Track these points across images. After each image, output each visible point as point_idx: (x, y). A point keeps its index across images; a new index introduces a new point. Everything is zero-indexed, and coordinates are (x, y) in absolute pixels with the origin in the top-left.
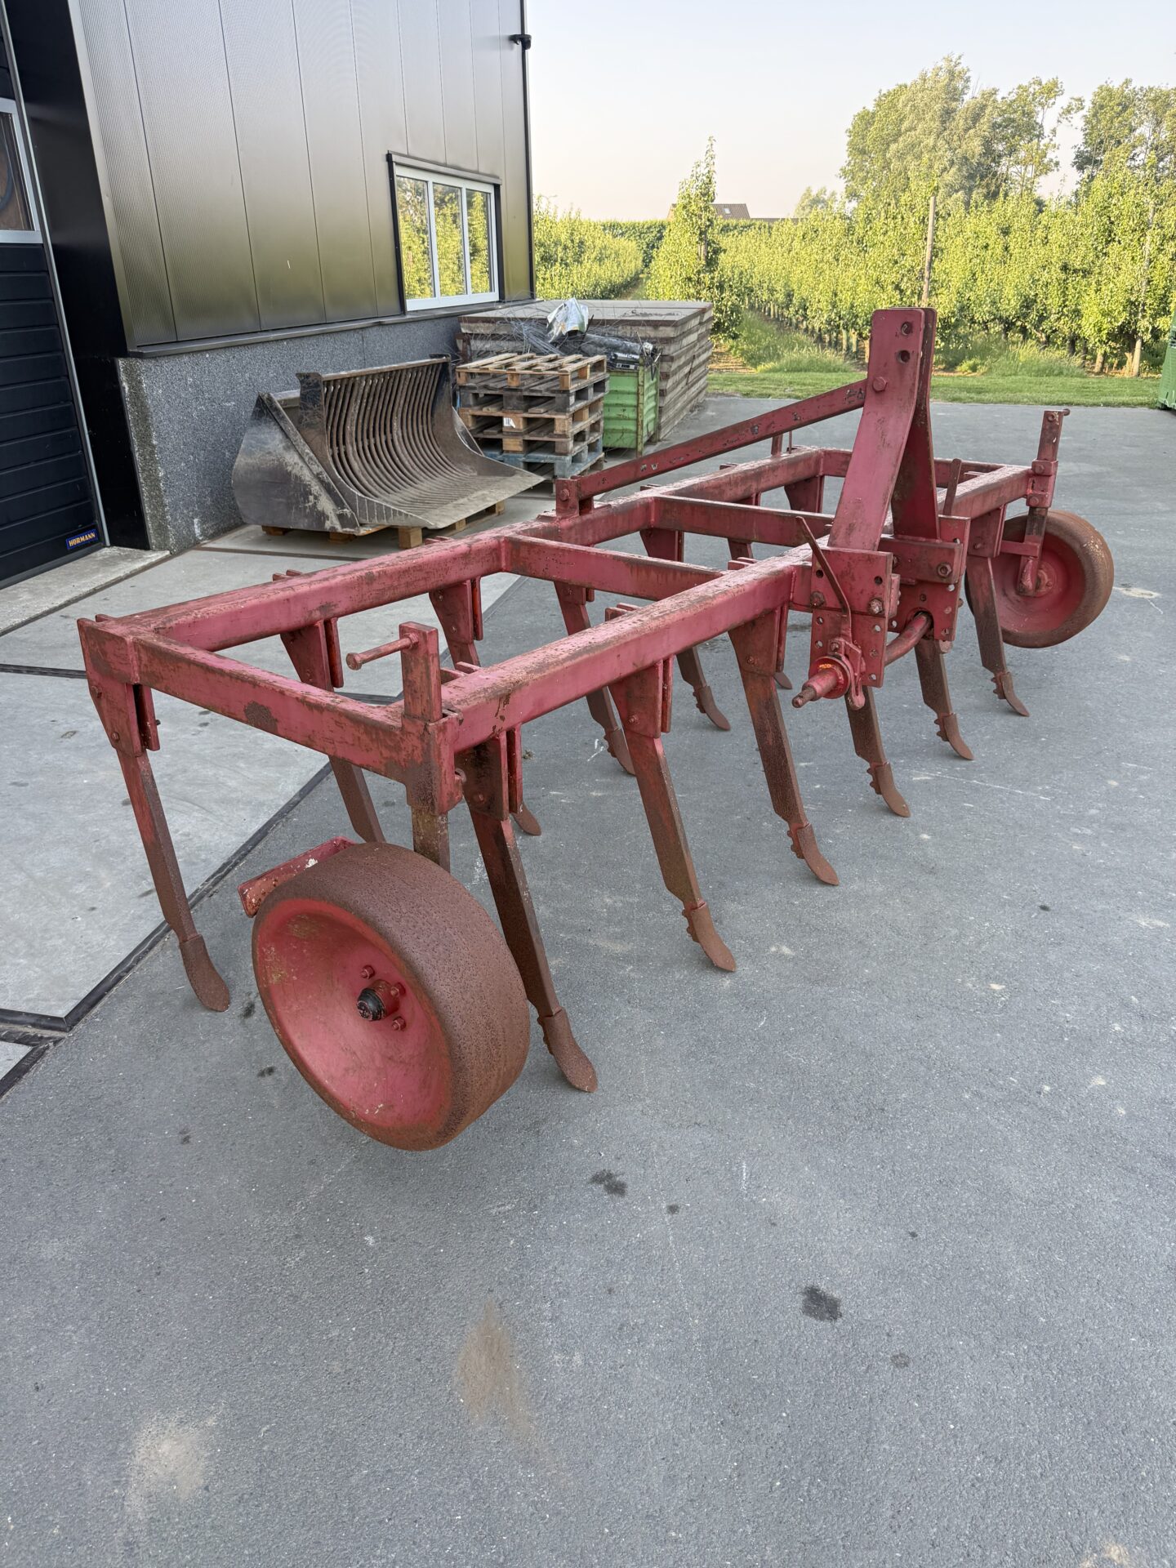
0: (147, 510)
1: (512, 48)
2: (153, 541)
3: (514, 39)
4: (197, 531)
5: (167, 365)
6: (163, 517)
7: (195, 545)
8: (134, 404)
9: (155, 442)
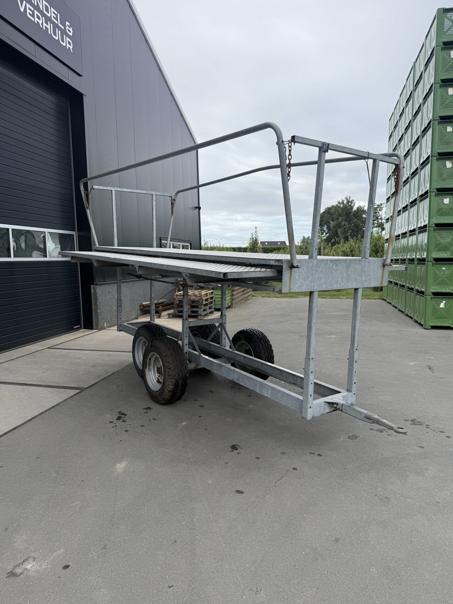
0: (94, 320)
1: (196, 210)
2: (95, 327)
3: (196, 208)
4: (105, 326)
5: (102, 287)
6: (98, 321)
7: (105, 328)
8: (94, 295)
9: (98, 304)
